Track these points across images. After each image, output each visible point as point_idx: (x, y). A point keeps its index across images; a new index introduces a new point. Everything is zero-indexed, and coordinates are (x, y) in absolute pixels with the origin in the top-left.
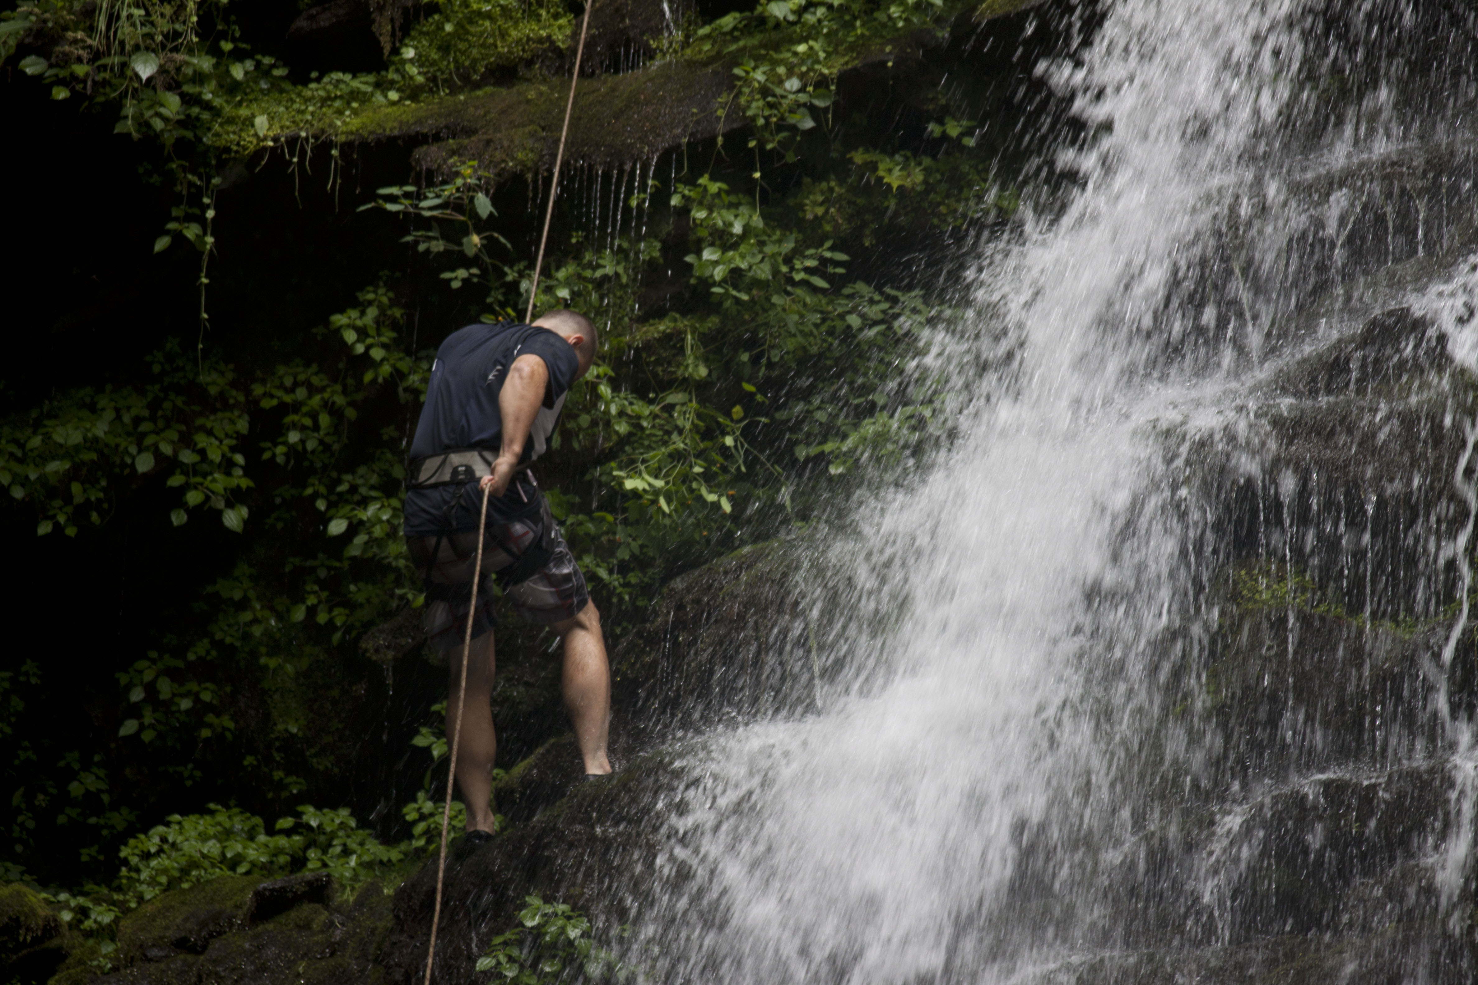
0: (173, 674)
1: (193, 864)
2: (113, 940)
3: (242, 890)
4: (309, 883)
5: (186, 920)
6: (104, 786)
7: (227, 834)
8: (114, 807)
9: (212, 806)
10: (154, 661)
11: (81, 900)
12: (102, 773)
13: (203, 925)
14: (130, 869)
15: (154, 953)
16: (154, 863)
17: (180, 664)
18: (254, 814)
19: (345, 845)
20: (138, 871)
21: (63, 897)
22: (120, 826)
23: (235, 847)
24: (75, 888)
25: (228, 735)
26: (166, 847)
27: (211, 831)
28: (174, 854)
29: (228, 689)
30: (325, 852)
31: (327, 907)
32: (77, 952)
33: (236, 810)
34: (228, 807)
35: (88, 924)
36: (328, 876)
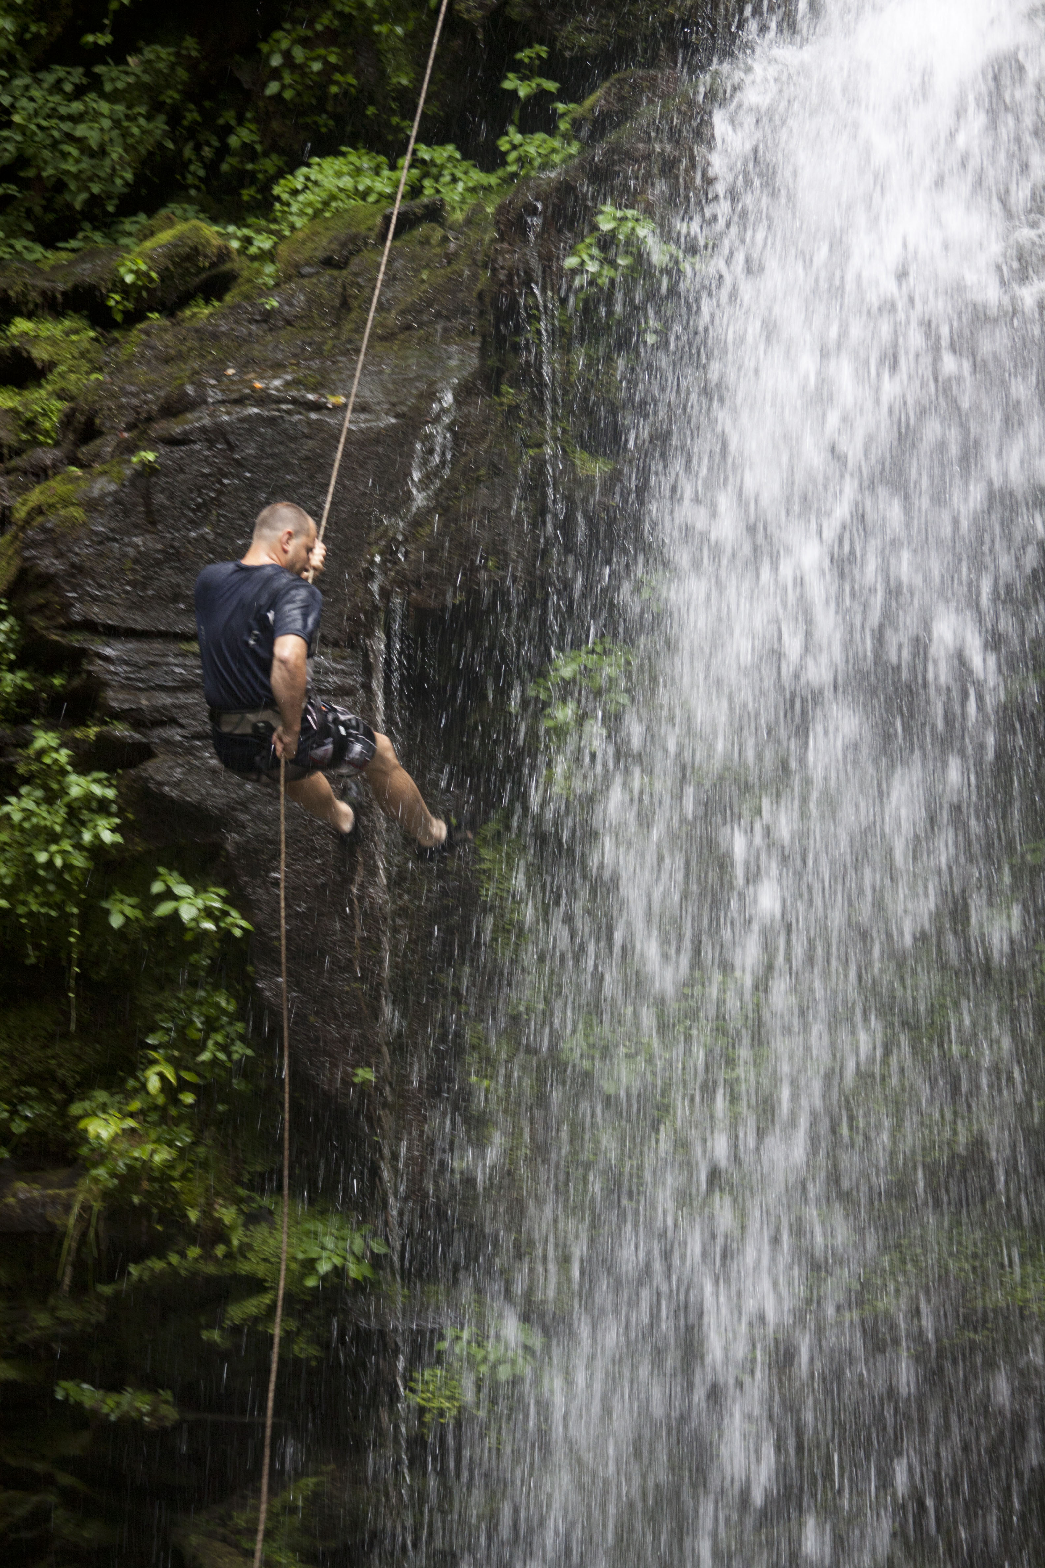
0: (304, 42)
1: (333, 197)
2: (273, 262)
3: (373, 216)
4: (426, 207)
5: (330, 242)
6: (256, 138)
7: (358, 171)
8: (266, 154)
9: (344, 149)
10: (288, 32)
11: (246, 231)
12: (253, 127)
13: (344, 245)
14: (283, 203)
15: (307, 270)
16: (301, 198)
17: (310, 33)
18: (378, 153)
19: (453, 175)
20: (288, 205)
21: (231, 229)
22: (272, 170)
23: (364, 182)
24: (239, 222)
25: (353, 90)
26: (310, 184)
27: (345, 169)
28: (316, 190)
29: (350, 51)
30: (437, 180)
31: (442, 225)
32: (245, 273)
33: (363, 151)
34: (356, 149)
35: (253, 250)
36: (442, 200)
